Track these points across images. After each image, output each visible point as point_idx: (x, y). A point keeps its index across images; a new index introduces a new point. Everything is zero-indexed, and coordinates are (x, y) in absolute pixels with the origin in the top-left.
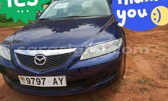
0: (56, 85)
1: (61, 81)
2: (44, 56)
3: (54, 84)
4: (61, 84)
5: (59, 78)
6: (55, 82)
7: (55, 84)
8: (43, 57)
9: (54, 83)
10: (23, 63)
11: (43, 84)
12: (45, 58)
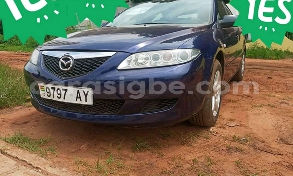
0: (79, 102)
1: (86, 95)
2: (70, 58)
3: (77, 100)
4: (86, 101)
5: (84, 91)
6: (79, 96)
7: (79, 99)
8: (70, 60)
9: (77, 97)
10: (47, 67)
11: (64, 98)
12: (71, 60)
